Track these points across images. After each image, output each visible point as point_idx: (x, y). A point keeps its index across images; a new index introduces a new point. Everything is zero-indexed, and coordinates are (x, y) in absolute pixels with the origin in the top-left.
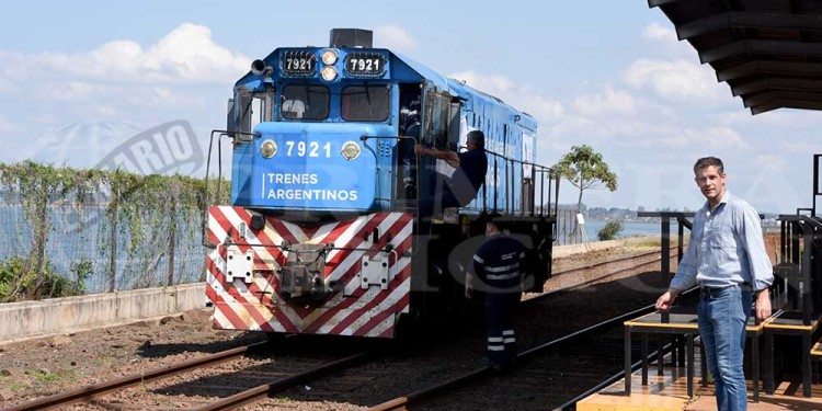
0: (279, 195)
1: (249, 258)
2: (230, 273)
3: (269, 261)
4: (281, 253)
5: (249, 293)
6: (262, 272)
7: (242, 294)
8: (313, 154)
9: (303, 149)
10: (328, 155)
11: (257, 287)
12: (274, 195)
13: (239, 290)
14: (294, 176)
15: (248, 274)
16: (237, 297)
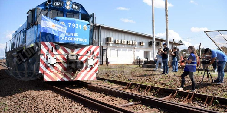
0: (65, 39)
1: (55, 58)
2: (49, 63)
3: (61, 60)
4: (64, 57)
5: (54, 69)
6: (58, 63)
7: (52, 70)
8: (77, 27)
9: (74, 26)
10: (80, 28)
11: (57, 67)
12: (64, 39)
13: (51, 69)
14: (71, 33)
15: (55, 63)
16: (50, 71)
